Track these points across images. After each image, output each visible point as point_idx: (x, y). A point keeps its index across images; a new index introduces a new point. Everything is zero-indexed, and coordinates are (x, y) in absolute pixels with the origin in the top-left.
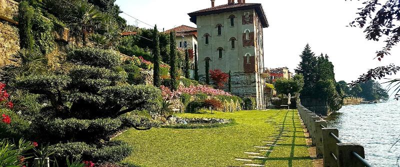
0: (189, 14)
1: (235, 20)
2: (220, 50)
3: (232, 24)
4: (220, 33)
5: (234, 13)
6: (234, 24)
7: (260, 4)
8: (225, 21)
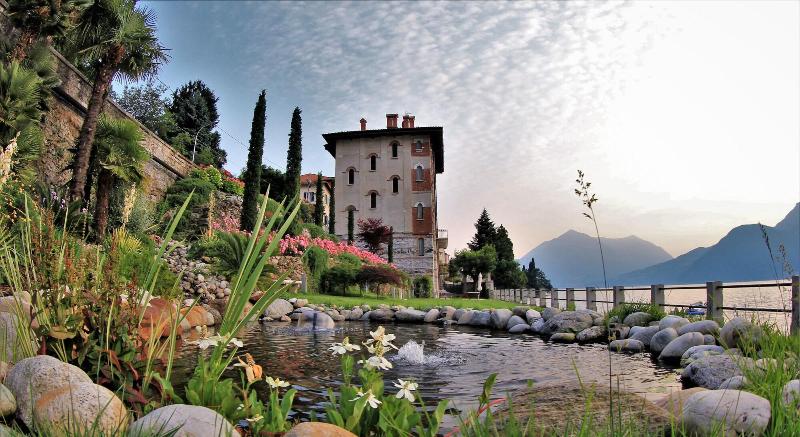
0: (326, 136)
1: (399, 148)
2: (374, 195)
3: (395, 154)
4: (373, 167)
5: (398, 139)
6: (398, 154)
7: (441, 128)
8: (384, 150)
